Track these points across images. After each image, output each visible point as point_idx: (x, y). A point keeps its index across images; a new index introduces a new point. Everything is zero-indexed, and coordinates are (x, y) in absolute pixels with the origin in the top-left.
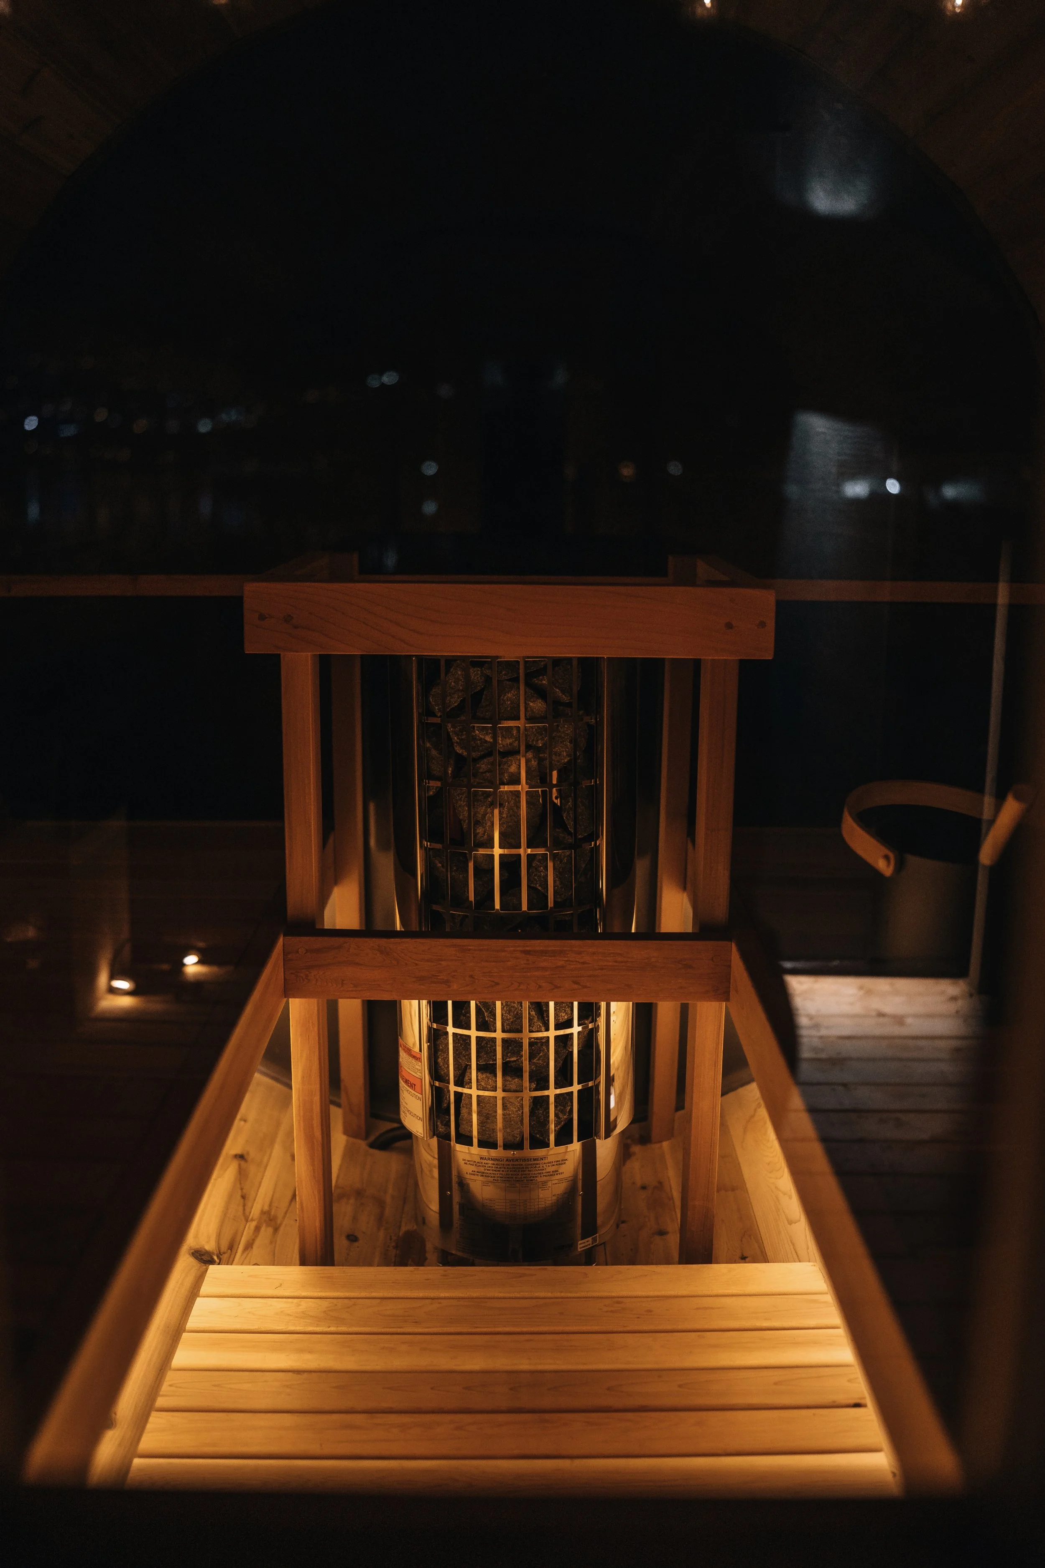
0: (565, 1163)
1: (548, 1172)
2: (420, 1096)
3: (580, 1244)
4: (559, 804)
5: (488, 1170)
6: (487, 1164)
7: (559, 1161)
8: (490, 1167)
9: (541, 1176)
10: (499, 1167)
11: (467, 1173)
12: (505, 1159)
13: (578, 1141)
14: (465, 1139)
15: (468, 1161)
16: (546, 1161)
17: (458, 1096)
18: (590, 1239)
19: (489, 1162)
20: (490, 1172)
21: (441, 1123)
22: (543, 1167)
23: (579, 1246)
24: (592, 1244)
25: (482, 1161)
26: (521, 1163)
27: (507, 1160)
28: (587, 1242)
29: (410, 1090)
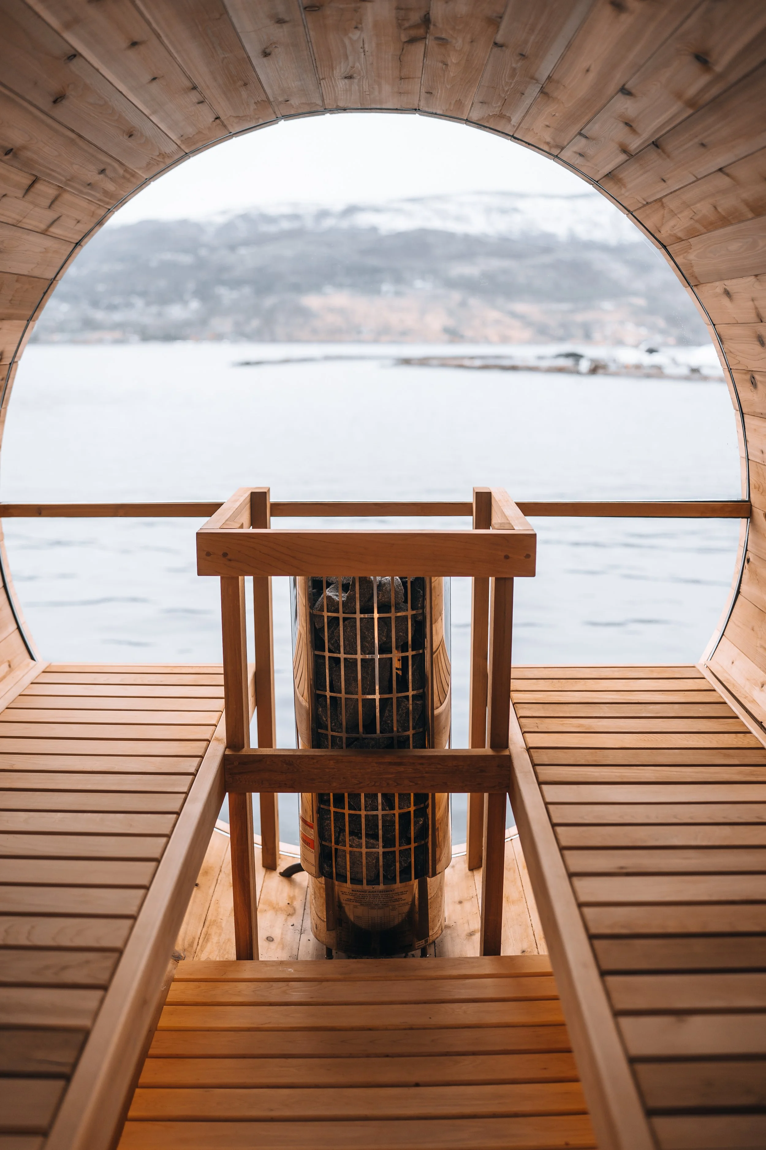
0: (406, 893)
1: (395, 899)
2: (313, 851)
3: (417, 944)
4: (401, 674)
5: (357, 898)
6: (356, 894)
7: (403, 892)
8: (358, 896)
9: (391, 902)
10: (364, 896)
11: (343, 900)
12: (368, 892)
13: (415, 879)
14: (342, 878)
15: (344, 892)
16: (394, 892)
17: (336, 850)
18: (423, 941)
19: (357, 893)
20: (358, 899)
21: (327, 865)
22: (392, 896)
23: (416, 946)
24: (425, 944)
25: (353, 892)
26: (378, 893)
27: (369, 892)
28: (422, 943)
29: (307, 846)
